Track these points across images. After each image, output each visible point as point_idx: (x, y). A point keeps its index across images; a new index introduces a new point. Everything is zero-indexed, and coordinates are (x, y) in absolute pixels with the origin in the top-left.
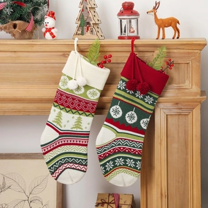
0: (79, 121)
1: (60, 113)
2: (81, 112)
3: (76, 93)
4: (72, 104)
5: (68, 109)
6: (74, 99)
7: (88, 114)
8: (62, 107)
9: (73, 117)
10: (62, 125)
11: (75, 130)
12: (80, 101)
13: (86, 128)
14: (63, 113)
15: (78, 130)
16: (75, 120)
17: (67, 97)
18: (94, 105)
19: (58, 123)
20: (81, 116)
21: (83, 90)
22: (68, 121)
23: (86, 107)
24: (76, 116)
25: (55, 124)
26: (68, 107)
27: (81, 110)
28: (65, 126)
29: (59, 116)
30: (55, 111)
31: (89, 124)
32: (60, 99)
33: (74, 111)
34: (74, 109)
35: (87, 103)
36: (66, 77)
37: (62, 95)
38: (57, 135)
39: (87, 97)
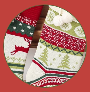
0: (66, 60)
2: (68, 50)
3: (64, 29)
4: (59, 41)
5: (54, 46)
6: (60, 36)
7: (76, 52)
8: (48, 44)
9: (60, 56)
10: (48, 63)
11: (62, 69)
12: (67, 38)
13: (74, 67)
14: (50, 50)
15: (65, 69)
16: (61, 58)
17: (54, 34)
18: (82, 43)
19: (44, 61)
20: (69, 55)
21: (70, 27)
22: (54, 60)
23: (73, 45)
24: (63, 54)
25: (41, 61)
26: (55, 44)
27: (69, 48)
28: (51, 64)
29: (45, 53)
30: (41, 47)
31: (77, 63)
32: (47, 35)
33: (61, 48)
34: (61, 46)
35: (75, 41)
36: (52, 12)
37: (48, 31)
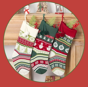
1: (19, 46)
38: (18, 55)
39: (30, 40)
